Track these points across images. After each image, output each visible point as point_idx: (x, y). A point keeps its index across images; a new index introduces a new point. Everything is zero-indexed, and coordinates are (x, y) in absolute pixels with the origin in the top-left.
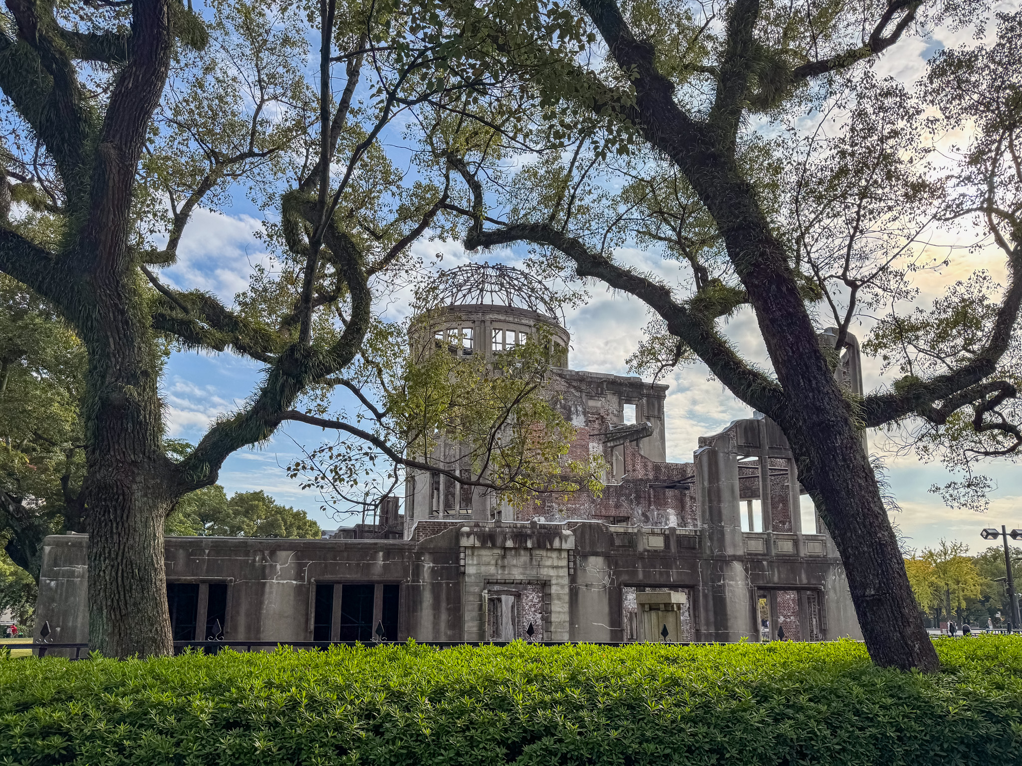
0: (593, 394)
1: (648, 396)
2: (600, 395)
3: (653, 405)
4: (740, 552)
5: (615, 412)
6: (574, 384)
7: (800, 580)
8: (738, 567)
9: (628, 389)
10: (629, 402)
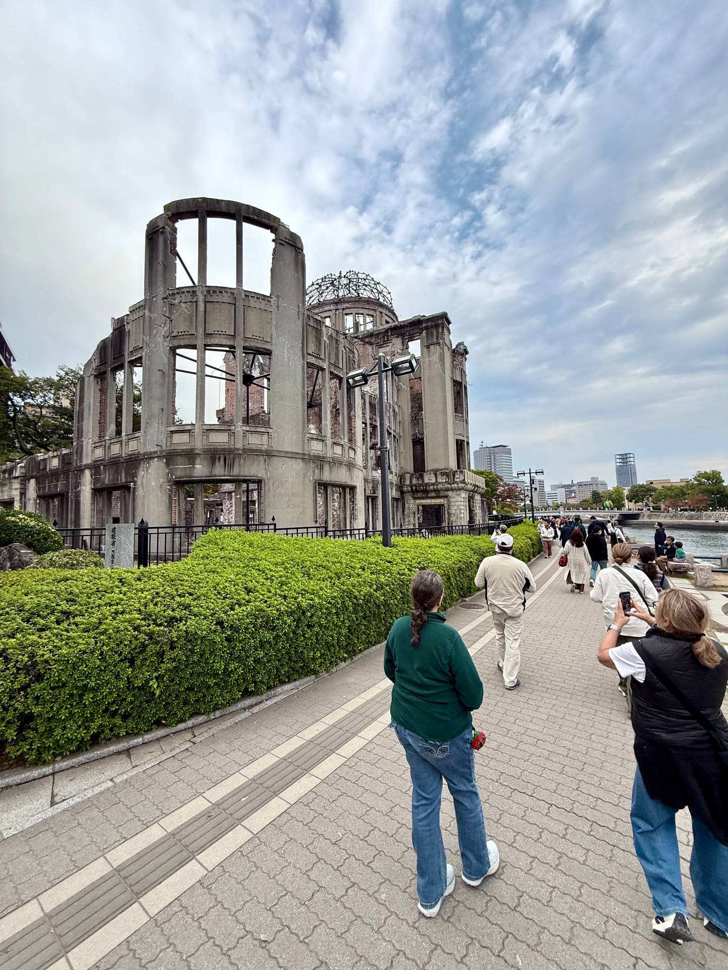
0: (382, 343)
1: (427, 328)
2: (386, 342)
3: (432, 334)
4: (89, 461)
5: (399, 351)
6: (366, 340)
7: (121, 479)
8: (87, 473)
9: (409, 329)
10: (411, 339)
